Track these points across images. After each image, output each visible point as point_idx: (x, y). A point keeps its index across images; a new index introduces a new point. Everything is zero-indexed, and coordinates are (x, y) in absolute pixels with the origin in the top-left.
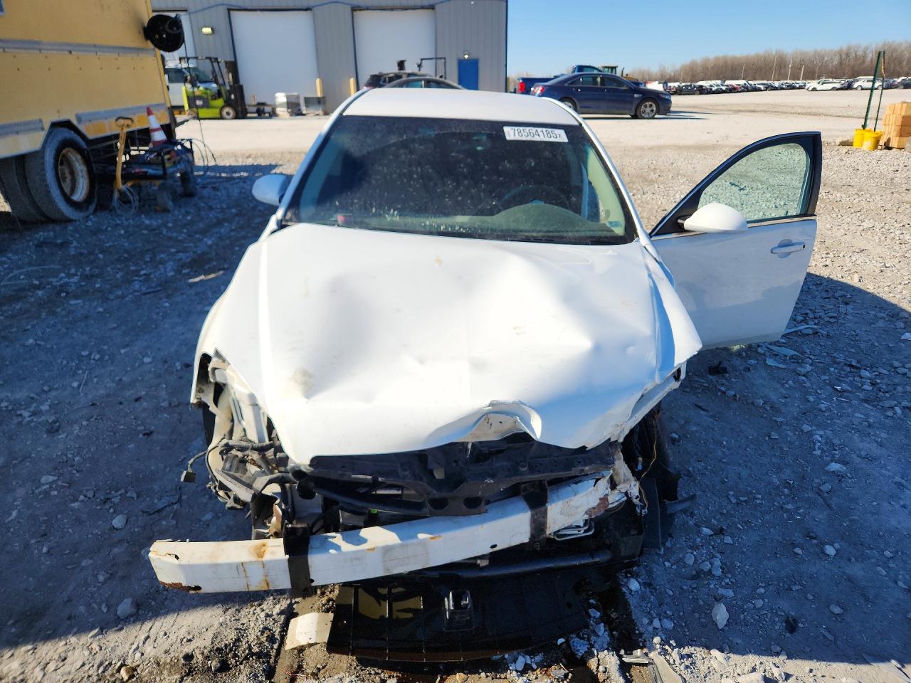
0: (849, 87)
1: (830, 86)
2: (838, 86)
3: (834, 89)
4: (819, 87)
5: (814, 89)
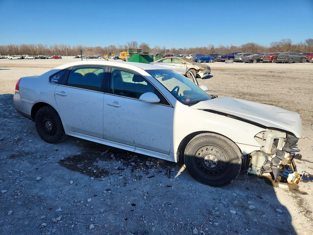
0: (23, 58)
1: (17, 58)
2: (19, 58)
3: (18, 59)
4: (13, 58)
5: (11, 59)
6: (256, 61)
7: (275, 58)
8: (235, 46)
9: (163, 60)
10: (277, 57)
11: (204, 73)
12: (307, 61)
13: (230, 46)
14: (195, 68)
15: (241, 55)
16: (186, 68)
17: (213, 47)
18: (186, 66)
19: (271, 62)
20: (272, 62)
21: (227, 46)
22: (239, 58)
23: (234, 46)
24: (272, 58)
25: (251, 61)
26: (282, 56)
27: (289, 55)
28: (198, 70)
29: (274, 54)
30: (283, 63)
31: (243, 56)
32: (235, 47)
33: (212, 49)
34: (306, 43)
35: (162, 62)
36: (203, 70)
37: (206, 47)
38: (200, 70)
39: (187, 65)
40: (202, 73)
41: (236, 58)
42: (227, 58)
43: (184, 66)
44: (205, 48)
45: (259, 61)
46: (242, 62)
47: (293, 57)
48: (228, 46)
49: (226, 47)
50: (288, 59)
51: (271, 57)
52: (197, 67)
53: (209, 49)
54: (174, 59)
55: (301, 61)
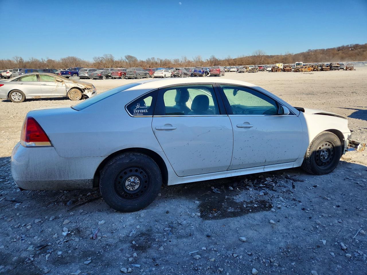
6: (105, 77)
7: (123, 74)
8: (53, 59)
9: (22, 78)
10: (125, 73)
11: (91, 93)
12: (150, 76)
13: (46, 60)
14: (79, 87)
15: (86, 70)
16: (65, 88)
17: (21, 59)
18: (64, 85)
19: (120, 78)
20: (122, 78)
21: (42, 59)
22: (85, 74)
23: (51, 60)
24: (121, 74)
25: (101, 78)
26: (131, 72)
27: (136, 71)
28: (84, 89)
29: (121, 70)
30: (133, 79)
31: (88, 72)
32: (54, 61)
33: (20, 62)
34: (126, 59)
35: (21, 81)
36: (89, 89)
37: (11, 59)
38: (85, 89)
39: (66, 83)
40: (90, 92)
41: (82, 74)
42: (70, 74)
43: (61, 85)
44: (10, 61)
45: (107, 77)
46: (89, 79)
47: (139, 73)
48: (44, 59)
49: (41, 61)
50: (137, 75)
51: (119, 72)
52: (82, 85)
53: (15, 62)
54: (42, 75)
55: (146, 77)
